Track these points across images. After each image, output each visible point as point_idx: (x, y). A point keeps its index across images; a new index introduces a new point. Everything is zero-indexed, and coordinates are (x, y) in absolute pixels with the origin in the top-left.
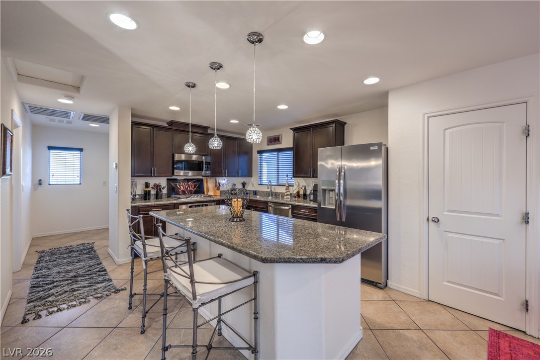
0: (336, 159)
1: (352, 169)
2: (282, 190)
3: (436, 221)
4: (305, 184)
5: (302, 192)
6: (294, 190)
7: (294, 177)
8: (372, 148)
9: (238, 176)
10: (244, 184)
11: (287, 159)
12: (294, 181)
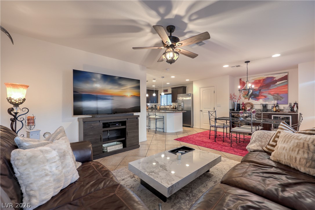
0: (182, 97)
1: (185, 100)
2: (168, 107)
3: (202, 111)
4: (175, 105)
5: (174, 107)
6: (172, 107)
7: (172, 102)
8: (189, 95)
9: (154, 103)
10: (155, 106)
11: (170, 97)
12: (172, 104)
